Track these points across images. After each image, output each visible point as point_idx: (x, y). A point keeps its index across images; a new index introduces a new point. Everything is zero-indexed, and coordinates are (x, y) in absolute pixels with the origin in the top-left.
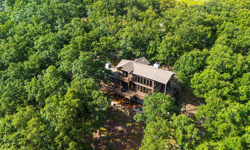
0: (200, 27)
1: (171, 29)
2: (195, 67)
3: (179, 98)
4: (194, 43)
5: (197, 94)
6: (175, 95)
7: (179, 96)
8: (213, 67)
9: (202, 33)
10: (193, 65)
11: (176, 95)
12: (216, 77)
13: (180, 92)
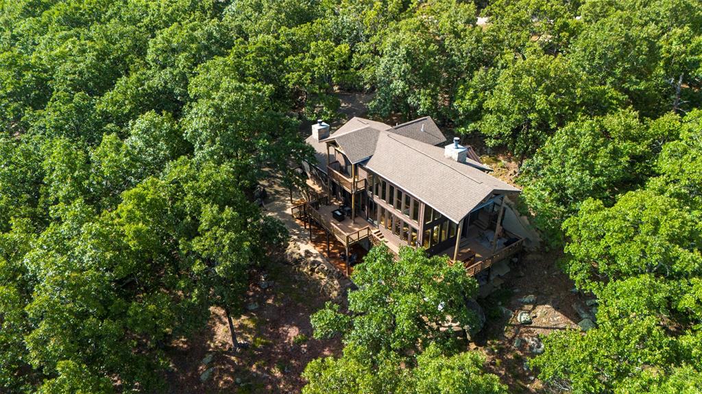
0: (675, 33)
1: (564, 33)
2: (597, 176)
3: (522, 274)
4: (632, 89)
5: (578, 278)
6: (511, 261)
7: (524, 267)
8: (671, 188)
9: (679, 54)
10: (591, 168)
11: (515, 260)
12: (663, 230)
13: (531, 252)
